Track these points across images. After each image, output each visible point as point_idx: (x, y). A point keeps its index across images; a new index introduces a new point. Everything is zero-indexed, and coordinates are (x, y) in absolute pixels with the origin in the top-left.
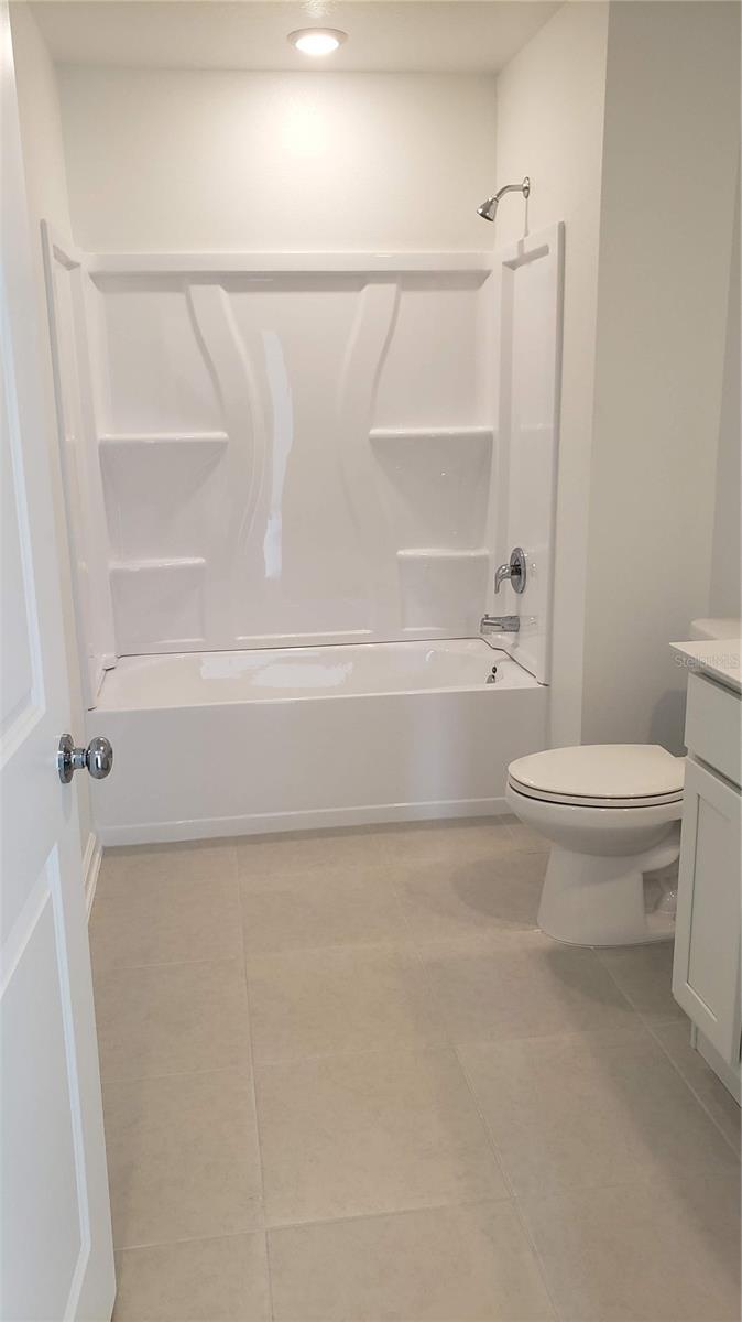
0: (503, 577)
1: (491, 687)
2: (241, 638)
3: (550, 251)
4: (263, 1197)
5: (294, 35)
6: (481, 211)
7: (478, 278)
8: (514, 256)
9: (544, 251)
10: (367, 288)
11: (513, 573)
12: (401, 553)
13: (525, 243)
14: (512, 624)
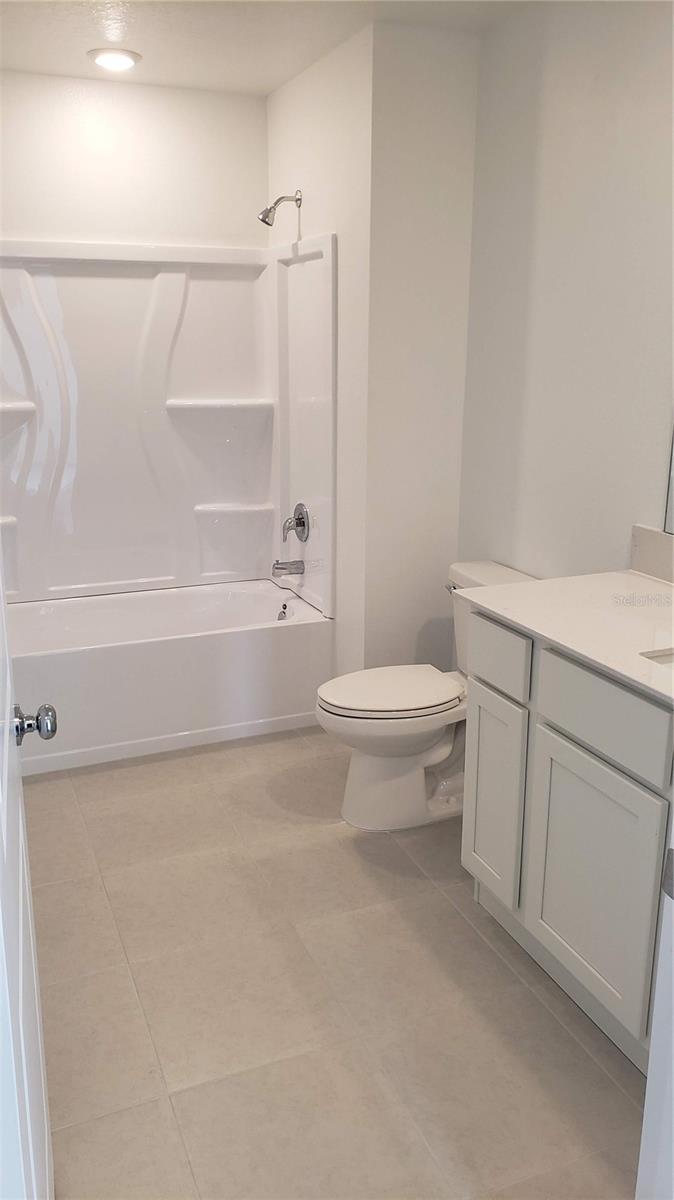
0: (289, 529)
1: (282, 623)
2: (52, 589)
3: (324, 254)
4: (161, 1069)
5: (94, 52)
6: (261, 217)
7: (257, 270)
8: (289, 255)
9: (318, 255)
10: (160, 276)
11: (298, 525)
12: (199, 508)
13: (299, 246)
14: (298, 567)
